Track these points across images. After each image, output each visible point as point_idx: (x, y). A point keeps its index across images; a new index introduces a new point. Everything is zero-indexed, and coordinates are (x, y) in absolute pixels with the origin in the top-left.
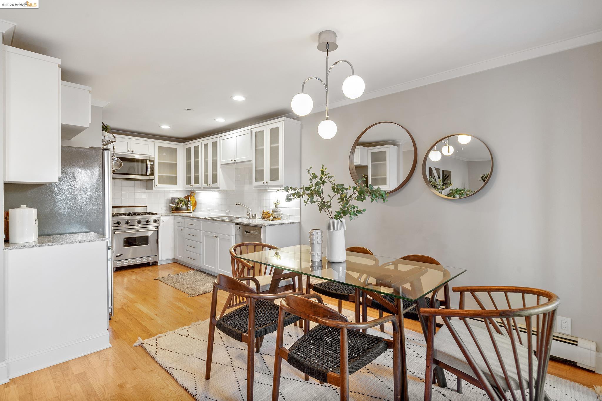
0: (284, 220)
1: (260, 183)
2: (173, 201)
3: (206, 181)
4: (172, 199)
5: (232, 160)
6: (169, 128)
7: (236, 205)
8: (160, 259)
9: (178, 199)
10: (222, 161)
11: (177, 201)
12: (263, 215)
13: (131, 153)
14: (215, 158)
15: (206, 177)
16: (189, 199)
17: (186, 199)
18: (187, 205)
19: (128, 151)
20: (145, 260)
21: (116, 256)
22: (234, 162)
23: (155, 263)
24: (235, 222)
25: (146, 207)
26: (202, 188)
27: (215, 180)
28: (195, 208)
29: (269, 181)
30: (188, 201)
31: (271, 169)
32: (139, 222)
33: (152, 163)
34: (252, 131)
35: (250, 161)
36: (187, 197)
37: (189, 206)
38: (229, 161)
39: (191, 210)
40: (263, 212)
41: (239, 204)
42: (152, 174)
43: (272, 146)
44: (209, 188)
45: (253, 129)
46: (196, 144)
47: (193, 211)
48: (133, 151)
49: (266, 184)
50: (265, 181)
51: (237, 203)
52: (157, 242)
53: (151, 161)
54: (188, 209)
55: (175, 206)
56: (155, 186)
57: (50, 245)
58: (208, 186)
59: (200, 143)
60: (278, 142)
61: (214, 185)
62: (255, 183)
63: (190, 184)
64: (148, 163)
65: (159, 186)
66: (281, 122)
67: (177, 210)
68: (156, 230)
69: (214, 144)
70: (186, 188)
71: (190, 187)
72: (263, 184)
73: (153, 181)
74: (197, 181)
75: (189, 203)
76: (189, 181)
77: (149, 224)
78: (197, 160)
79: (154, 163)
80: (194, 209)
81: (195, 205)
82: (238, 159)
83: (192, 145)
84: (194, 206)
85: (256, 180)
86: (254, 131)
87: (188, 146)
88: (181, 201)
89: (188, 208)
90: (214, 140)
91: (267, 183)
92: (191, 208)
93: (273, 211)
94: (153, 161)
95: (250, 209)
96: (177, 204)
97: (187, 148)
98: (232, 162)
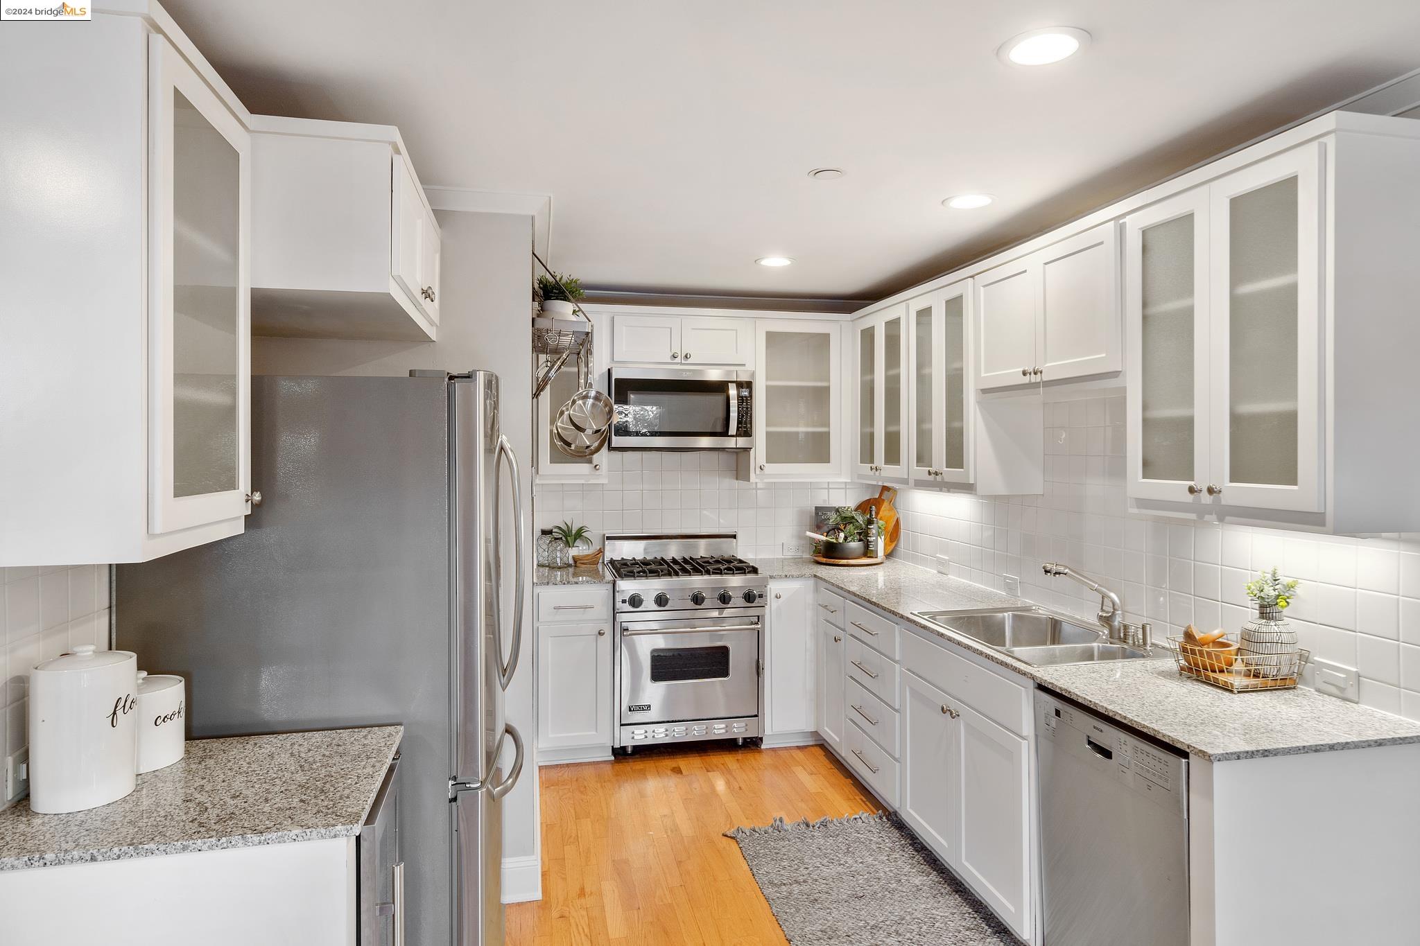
0: (1318, 690)
1: (1174, 489)
2: (819, 518)
3: (923, 457)
4: (817, 514)
5: (1024, 373)
6: (789, 263)
7: (1047, 572)
8: (768, 731)
9: (837, 510)
10: (983, 375)
11: (833, 518)
12: (1184, 650)
13: (681, 364)
14: (956, 365)
15: (924, 436)
16: (873, 513)
17: (864, 513)
18: (864, 535)
19: (674, 357)
20: (719, 731)
21: (630, 710)
22: (1034, 378)
23: (752, 744)
24: (1033, 678)
25: (734, 537)
26: (912, 482)
27: (955, 456)
28: (893, 545)
29: (1226, 484)
30: (870, 522)
31: (1237, 421)
32: (697, 599)
33: (745, 393)
34: (1121, 230)
35: (1115, 374)
36: (864, 507)
37: (870, 539)
38: (1011, 374)
39: (881, 553)
40: (1189, 636)
41: (1061, 569)
42: (745, 429)
43: (1247, 289)
44: (936, 483)
45: (1127, 219)
46: (891, 315)
47: (889, 555)
48: (686, 356)
49: (1206, 498)
50: (1200, 482)
51: (1049, 567)
52: (759, 670)
53: (740, 385)
54: (867, 552)
55: (823, 538)
56: (758, 470)
57: (100, 858)
58: (932, 478)
59: (903, 307)
60: (1289, 262)
61: (951, 474)
62: (1138, 483)
63: (872, 461)
64: (733, 392)
65: (771, 468)
66: (1315, 144)
67: (830, 553)
68: (754, 629)
69: (955, 307)
70: (860, 476)
71: (872, 473)
72: (1189, 498)
73: (752, 452)
74: (893, 455)
75: (873, 529)
76: (867, 454)
77: (729, 606)
78: (892, 372)
79: (751, 392)
80: (890, 549)
81: (894, 535)
82: (1054, 368)
83: (878, 316)
84: (892, 541)
85: (1149, 468)
86: (1135, 224)
87: (866, 323)
88: (847, 520)
89: (867, 546)
90: (952, 292)
91: (1211, 491)
92: (880, 545)
93: (1249, 637)
94: (749, 385)
95: (1113, 595)
96: (834, 529)
97: (862, 331)
98: (1026, 380)
